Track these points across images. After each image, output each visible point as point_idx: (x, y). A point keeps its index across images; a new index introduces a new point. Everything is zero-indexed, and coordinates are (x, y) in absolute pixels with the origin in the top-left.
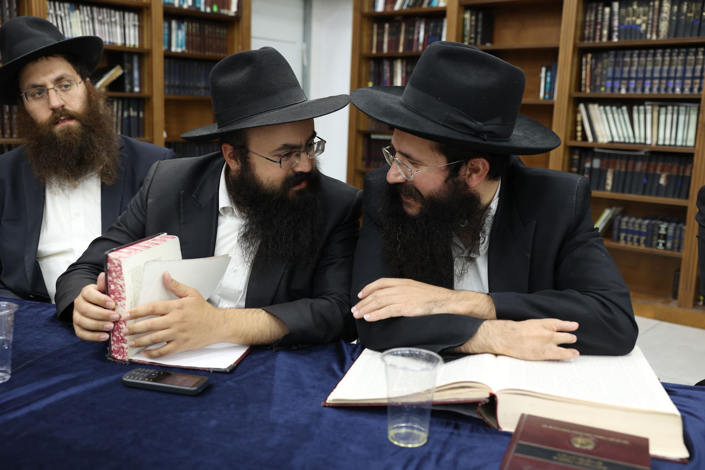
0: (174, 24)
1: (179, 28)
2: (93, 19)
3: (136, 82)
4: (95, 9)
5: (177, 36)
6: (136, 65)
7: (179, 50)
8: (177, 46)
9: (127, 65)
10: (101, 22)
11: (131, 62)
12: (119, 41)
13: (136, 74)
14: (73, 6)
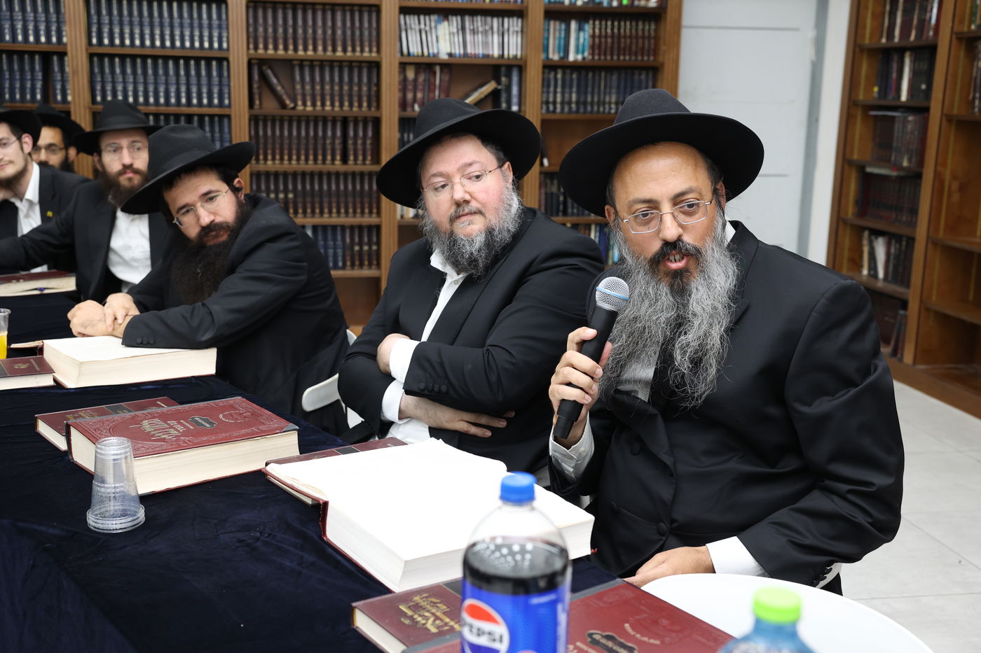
0: (574, 25)
1: (580, 29)
2: (463, 28)
3: (515, 100)
4: (467, 18)
5: (578, 39)
6: (515, 79)
7: (580, 57)
8: (577, 52)
9: (503, 79)
10: (474, 32)
11: (509, 76)
12: (496, 52)
13: (515, 90)
14: (442, 18)
